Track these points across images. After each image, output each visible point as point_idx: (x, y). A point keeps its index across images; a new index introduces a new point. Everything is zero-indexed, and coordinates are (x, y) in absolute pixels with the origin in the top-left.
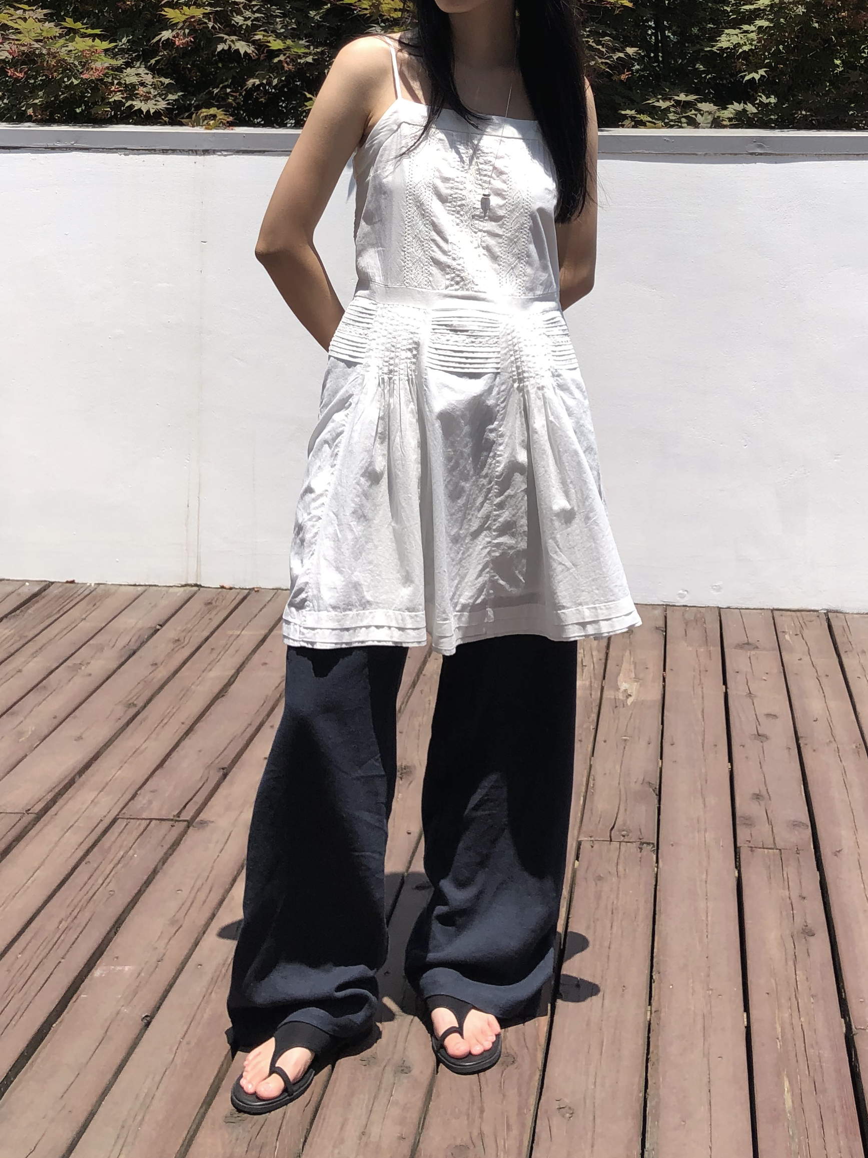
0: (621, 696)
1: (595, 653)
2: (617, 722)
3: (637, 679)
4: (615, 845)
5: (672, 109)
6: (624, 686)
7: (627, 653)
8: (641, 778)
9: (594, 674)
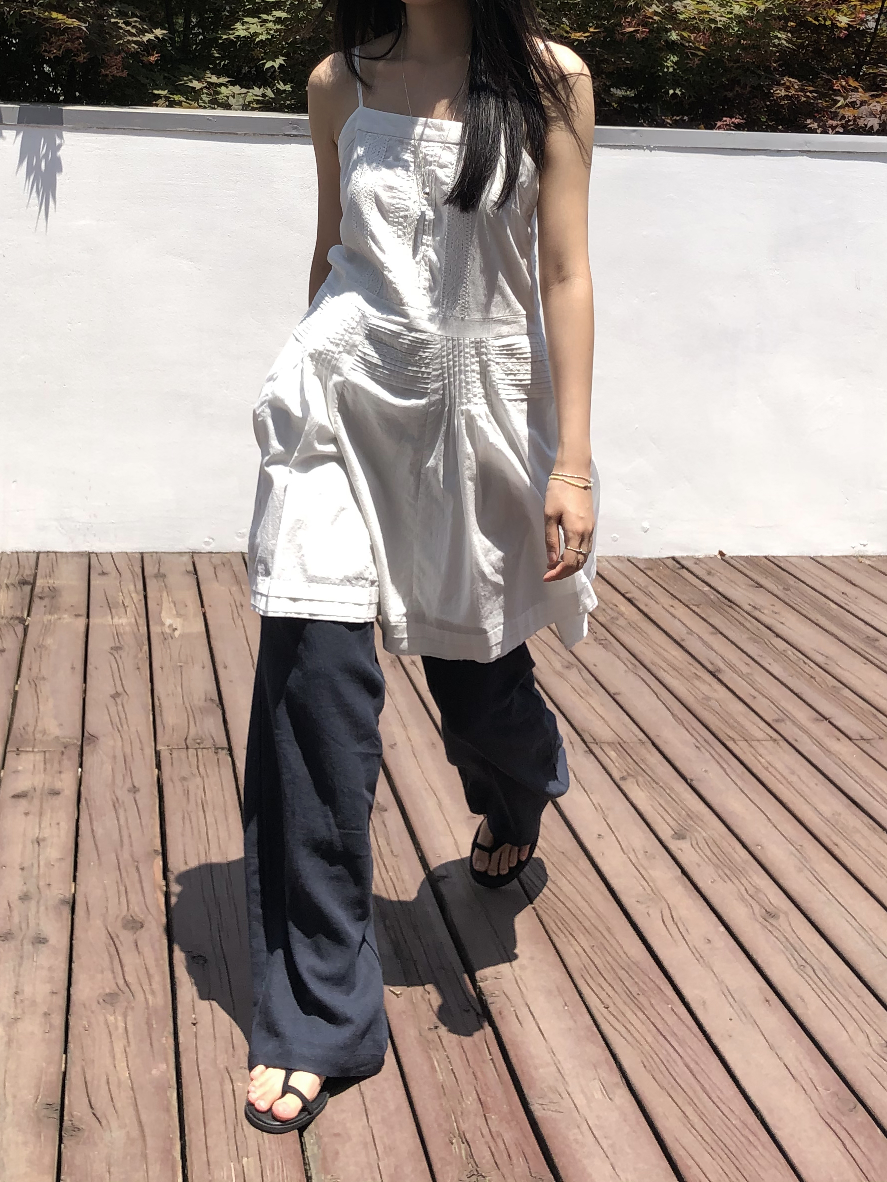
0: (168, 631)
1: (134, 595)
2: (168, 651)
3: (179, 615)
4: (192, 752)
5: (205, 91)
6: (168, 622)
7: (165, 594)
8: (203, 697)
9: (138, 613)
